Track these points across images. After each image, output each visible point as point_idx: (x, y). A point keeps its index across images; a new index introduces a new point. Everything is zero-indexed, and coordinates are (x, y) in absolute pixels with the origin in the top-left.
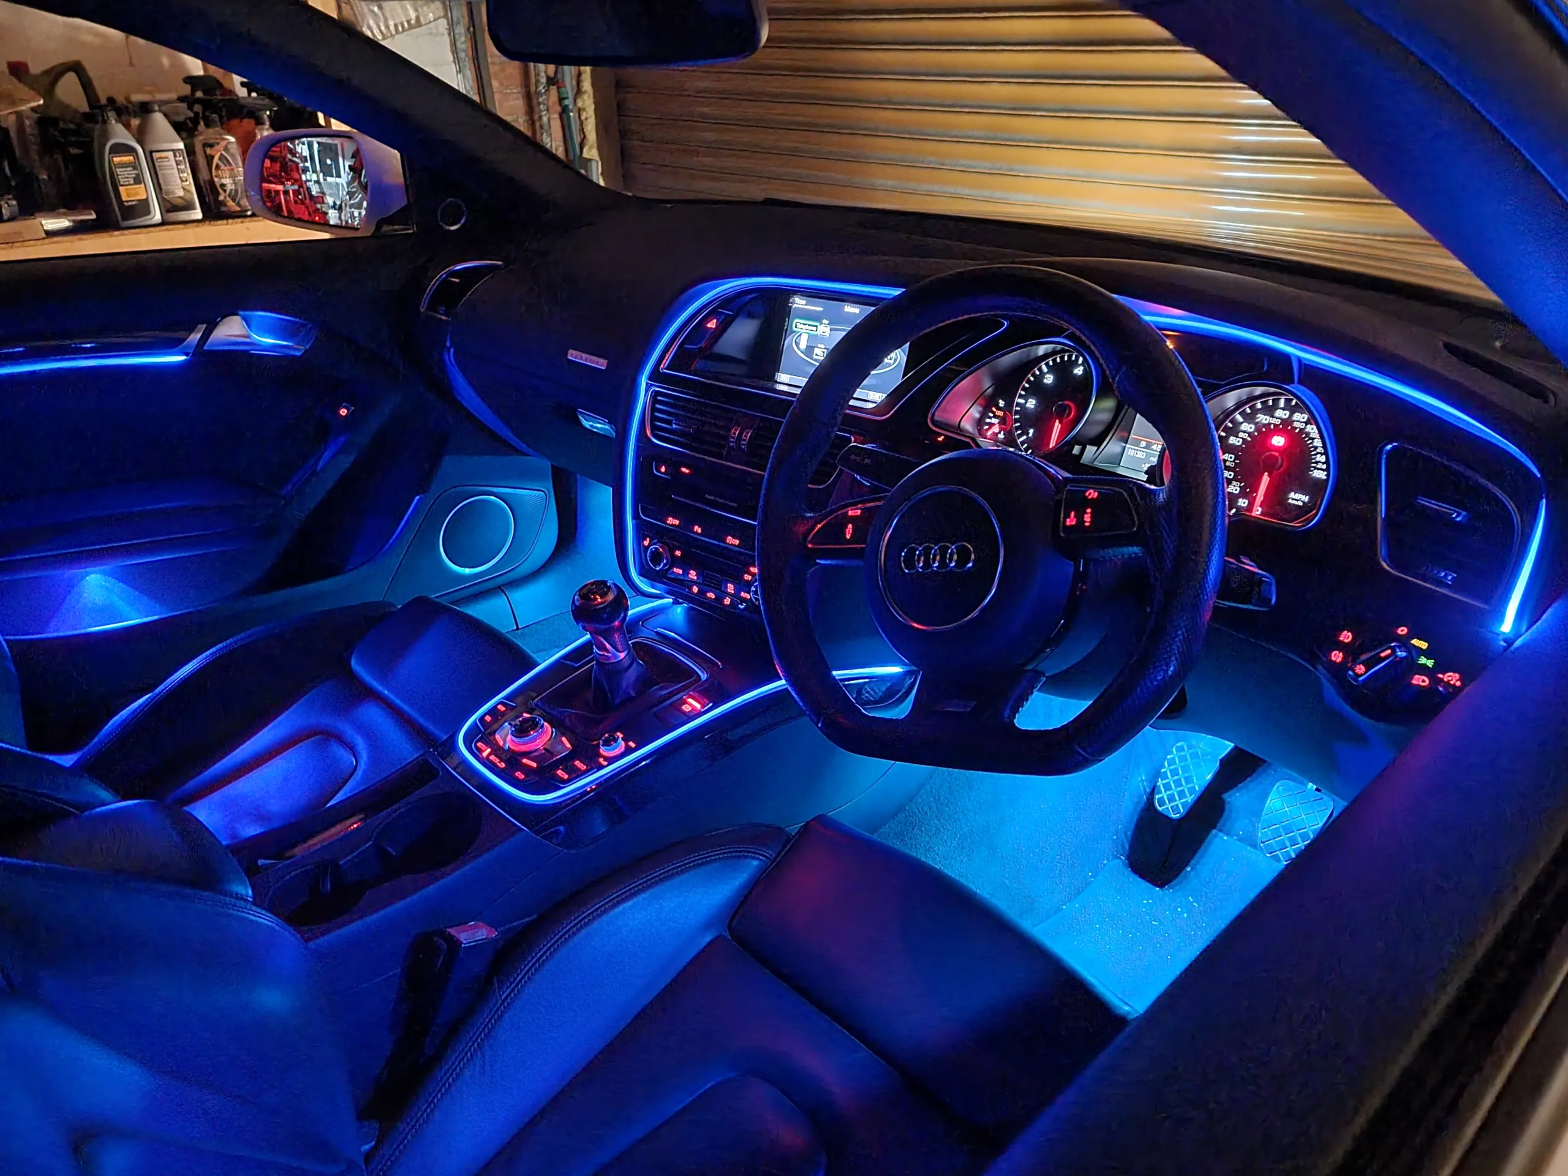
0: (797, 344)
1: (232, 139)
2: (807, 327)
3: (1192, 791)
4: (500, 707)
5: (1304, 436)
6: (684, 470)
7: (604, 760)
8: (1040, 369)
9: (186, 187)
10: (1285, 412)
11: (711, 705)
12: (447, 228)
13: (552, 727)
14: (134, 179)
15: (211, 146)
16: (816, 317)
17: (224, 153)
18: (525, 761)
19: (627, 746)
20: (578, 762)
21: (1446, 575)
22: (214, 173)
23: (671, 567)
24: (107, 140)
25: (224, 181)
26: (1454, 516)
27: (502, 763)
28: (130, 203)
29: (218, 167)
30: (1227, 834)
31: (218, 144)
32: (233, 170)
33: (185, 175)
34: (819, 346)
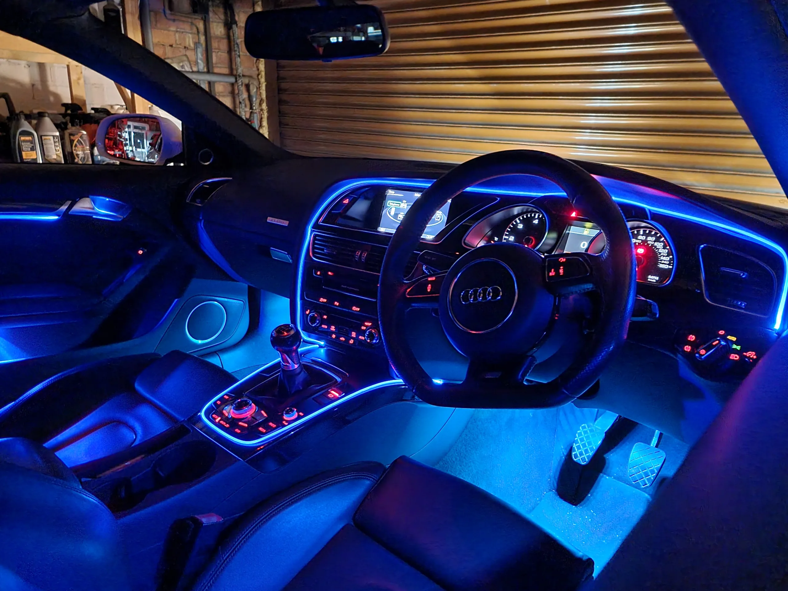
0: (389, 213)
1: (85, 133)
2: (395, 204)
3: (592, 449)
4: (225, 396)
5: (654, 248)
6: (330, 273)
7: (286, 422)
8: (516, 222)
9: (58, 154)
10: (643, 237)
11: (344, 394)
12: (203, 163)
13: (256, 405)
14: (31, 148)
15: (73, 135)
16: (400, 200)
17: (80, 139)
18: (240, 423)
19: (299, 415)
20: (271, 423)
21: (741, 304)
22: (74, 148)
23: (321, 325)
24: (18, 129)
25: (78, 153)
26: (741, 275)
27: (227, 425)
28: (27, 160)
29: (76, 146)
30: (608, 476)
31: (77, 134)
32: (84, 147)
33: (58, 148)
34: (401, 213)
